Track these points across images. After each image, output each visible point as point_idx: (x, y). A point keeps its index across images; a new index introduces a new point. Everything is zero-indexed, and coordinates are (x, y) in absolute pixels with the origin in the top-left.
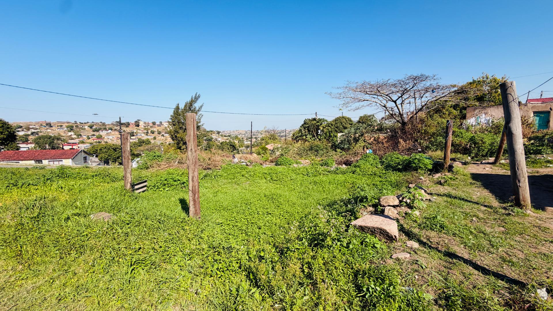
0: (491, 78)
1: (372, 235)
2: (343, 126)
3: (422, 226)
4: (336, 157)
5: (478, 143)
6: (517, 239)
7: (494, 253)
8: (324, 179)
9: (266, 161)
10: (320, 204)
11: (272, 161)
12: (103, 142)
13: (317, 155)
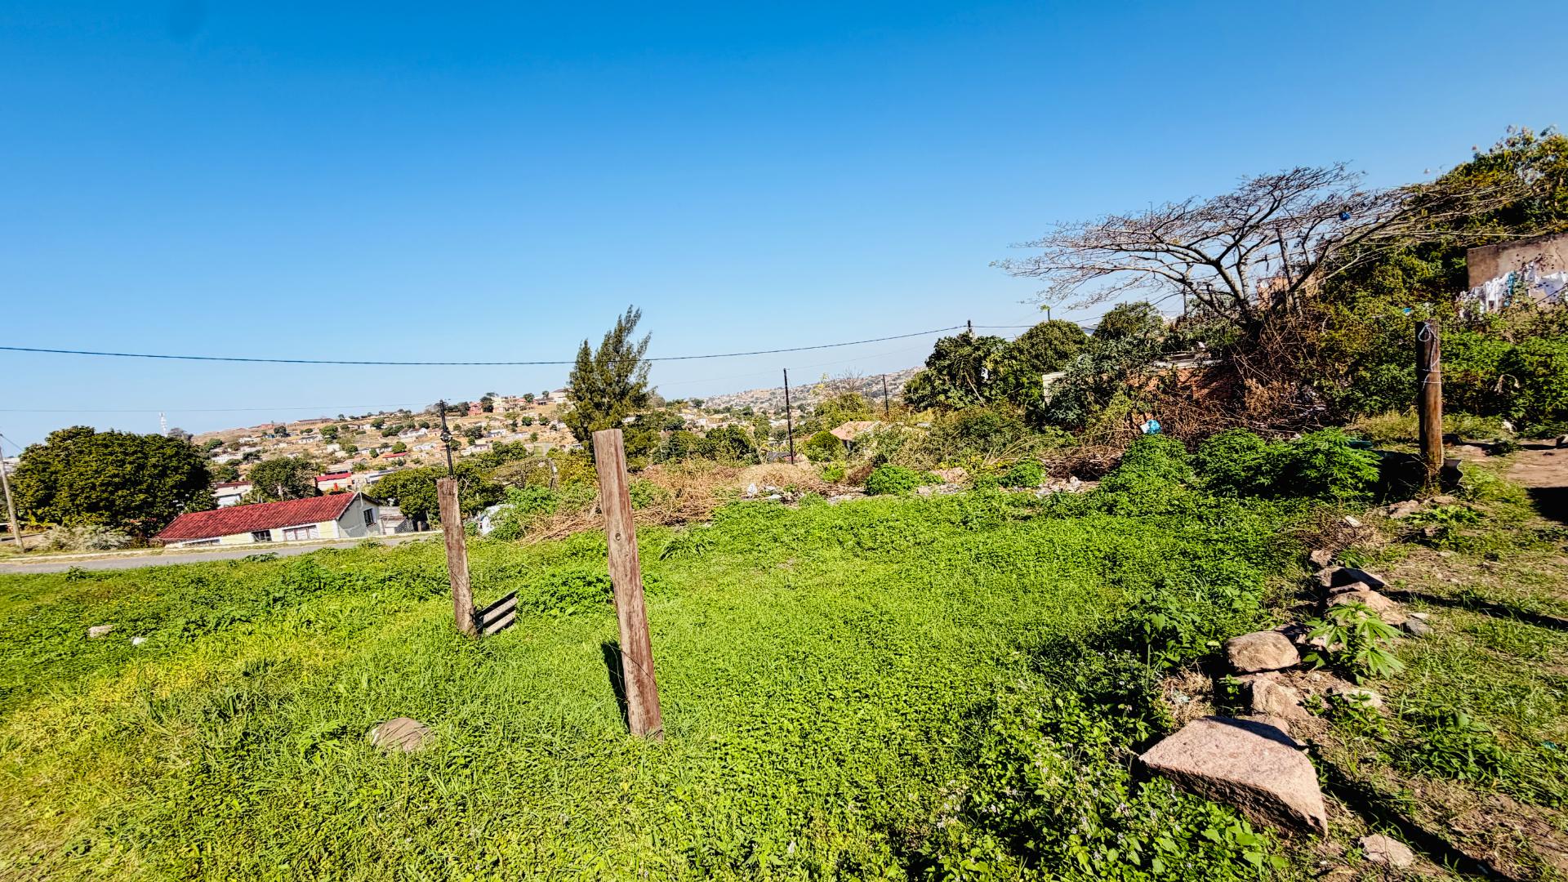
0: (1542, 140)
1: (1223, 805)
2: (1056, 352)
4: (1043, 456)
5: (1531, 373)
8: (1022, 541)
11: (853, 482)
12: (408, 461)
13: (985, 450)
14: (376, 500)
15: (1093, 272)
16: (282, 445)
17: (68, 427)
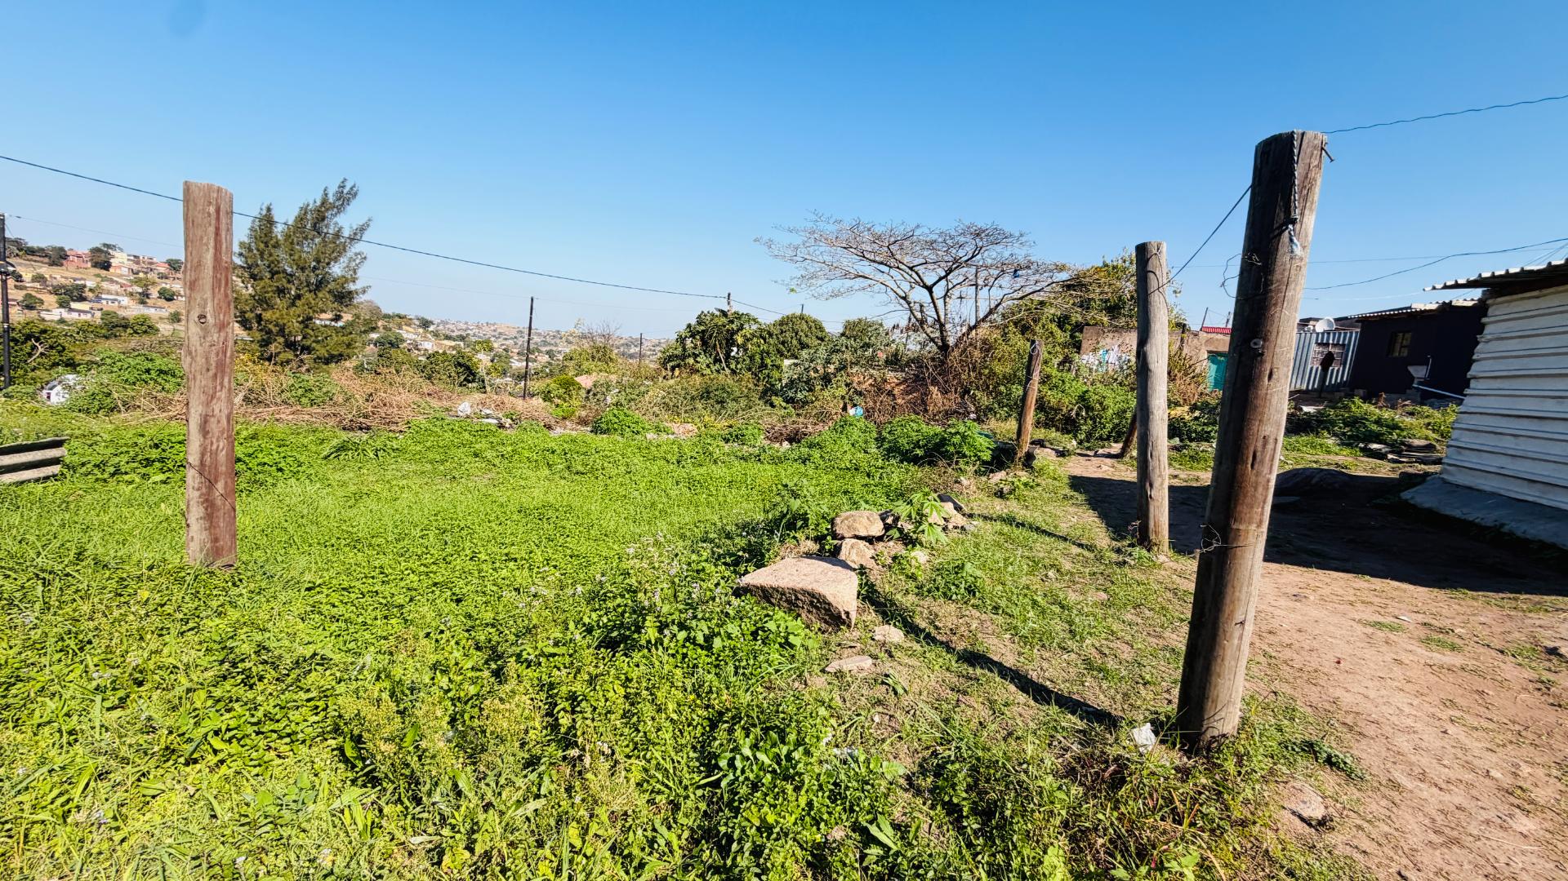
1: (789, 611)
2: (800, 342)
3: (926, 588)
4: (768, 421)
5: (1092, 408)
6: (1128, 617)
7: (1072, 650)
9: (564, 418)
11: (583, 421)
13: (719, 413)
15: (840, 274)
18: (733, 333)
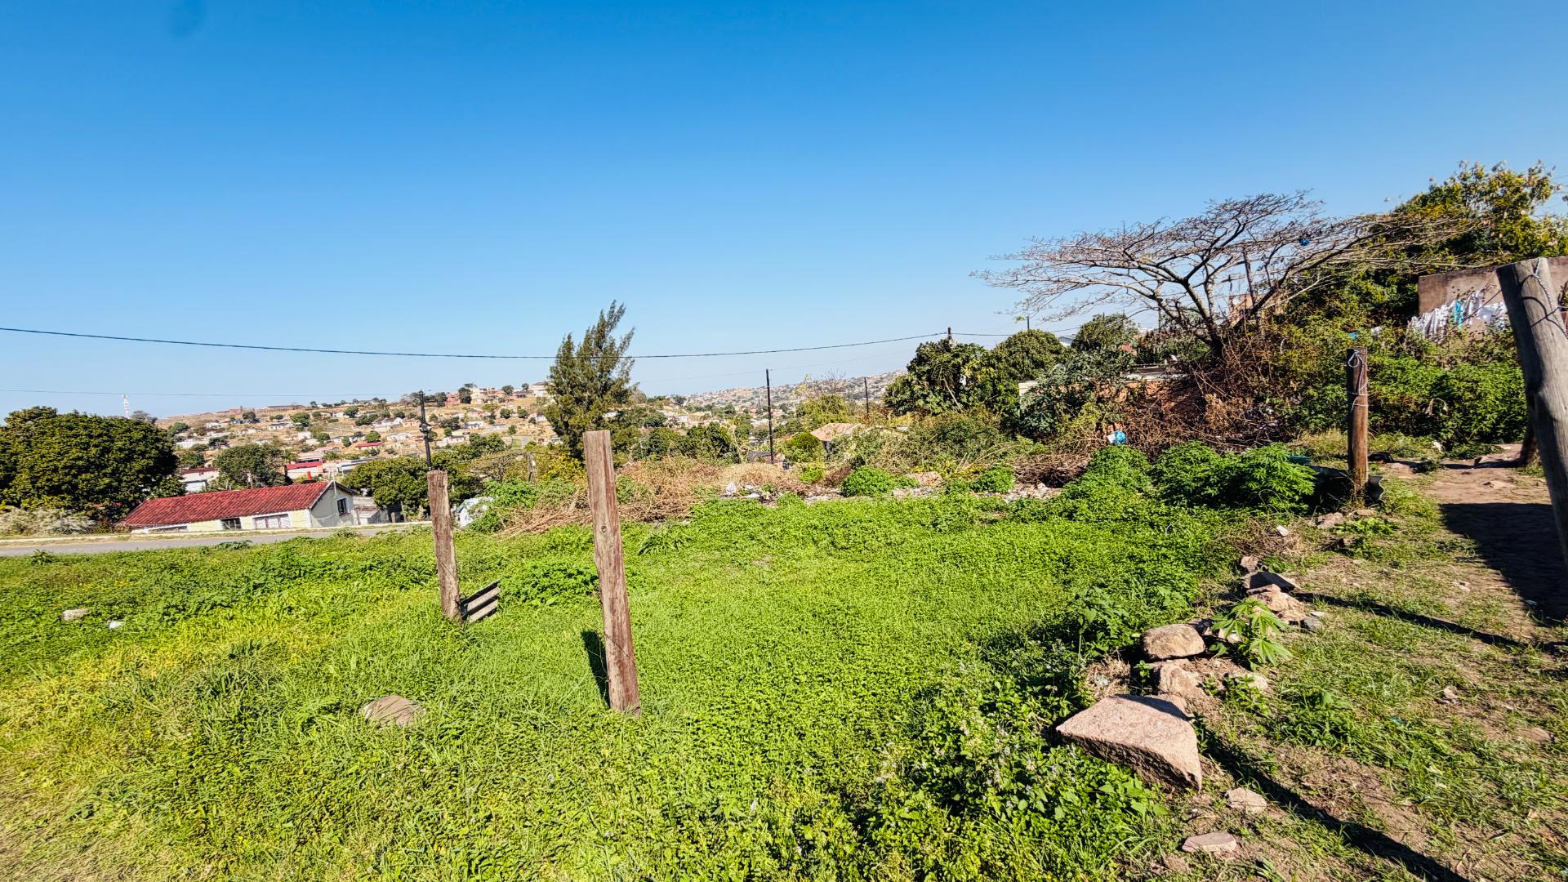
0: (1492, 175)
1: (1121, 766)
2: (1033, 361)
3: (1278, 729)
4: (1014, 462)
5: (1460, 398)
7: (1511, 829)
8: (985, 543)
9: (814, 482)
10: (970, 640)
11: (831, 483)
12: (382, 451)
13: (960, 455)
14: (351, 490)
15: (1068, 286)
16: (251, 431)
17: (29, 407)
18: (958, 367)
